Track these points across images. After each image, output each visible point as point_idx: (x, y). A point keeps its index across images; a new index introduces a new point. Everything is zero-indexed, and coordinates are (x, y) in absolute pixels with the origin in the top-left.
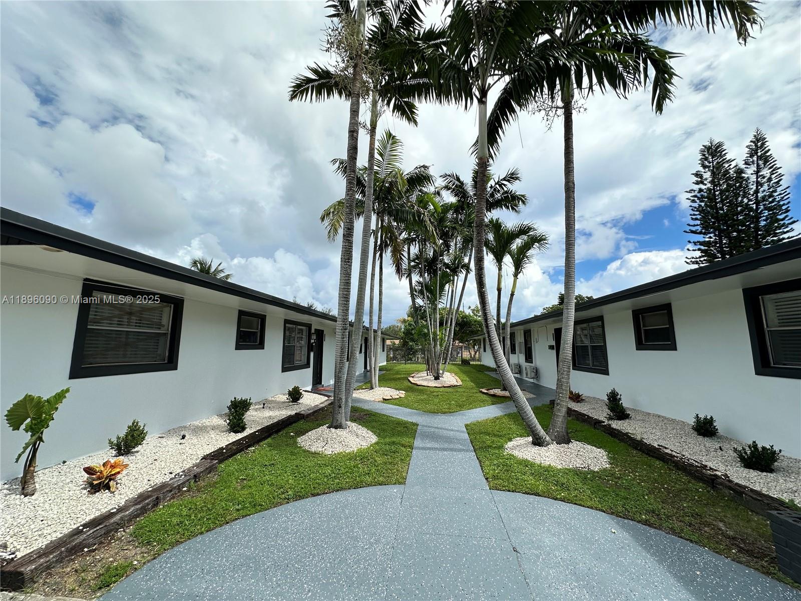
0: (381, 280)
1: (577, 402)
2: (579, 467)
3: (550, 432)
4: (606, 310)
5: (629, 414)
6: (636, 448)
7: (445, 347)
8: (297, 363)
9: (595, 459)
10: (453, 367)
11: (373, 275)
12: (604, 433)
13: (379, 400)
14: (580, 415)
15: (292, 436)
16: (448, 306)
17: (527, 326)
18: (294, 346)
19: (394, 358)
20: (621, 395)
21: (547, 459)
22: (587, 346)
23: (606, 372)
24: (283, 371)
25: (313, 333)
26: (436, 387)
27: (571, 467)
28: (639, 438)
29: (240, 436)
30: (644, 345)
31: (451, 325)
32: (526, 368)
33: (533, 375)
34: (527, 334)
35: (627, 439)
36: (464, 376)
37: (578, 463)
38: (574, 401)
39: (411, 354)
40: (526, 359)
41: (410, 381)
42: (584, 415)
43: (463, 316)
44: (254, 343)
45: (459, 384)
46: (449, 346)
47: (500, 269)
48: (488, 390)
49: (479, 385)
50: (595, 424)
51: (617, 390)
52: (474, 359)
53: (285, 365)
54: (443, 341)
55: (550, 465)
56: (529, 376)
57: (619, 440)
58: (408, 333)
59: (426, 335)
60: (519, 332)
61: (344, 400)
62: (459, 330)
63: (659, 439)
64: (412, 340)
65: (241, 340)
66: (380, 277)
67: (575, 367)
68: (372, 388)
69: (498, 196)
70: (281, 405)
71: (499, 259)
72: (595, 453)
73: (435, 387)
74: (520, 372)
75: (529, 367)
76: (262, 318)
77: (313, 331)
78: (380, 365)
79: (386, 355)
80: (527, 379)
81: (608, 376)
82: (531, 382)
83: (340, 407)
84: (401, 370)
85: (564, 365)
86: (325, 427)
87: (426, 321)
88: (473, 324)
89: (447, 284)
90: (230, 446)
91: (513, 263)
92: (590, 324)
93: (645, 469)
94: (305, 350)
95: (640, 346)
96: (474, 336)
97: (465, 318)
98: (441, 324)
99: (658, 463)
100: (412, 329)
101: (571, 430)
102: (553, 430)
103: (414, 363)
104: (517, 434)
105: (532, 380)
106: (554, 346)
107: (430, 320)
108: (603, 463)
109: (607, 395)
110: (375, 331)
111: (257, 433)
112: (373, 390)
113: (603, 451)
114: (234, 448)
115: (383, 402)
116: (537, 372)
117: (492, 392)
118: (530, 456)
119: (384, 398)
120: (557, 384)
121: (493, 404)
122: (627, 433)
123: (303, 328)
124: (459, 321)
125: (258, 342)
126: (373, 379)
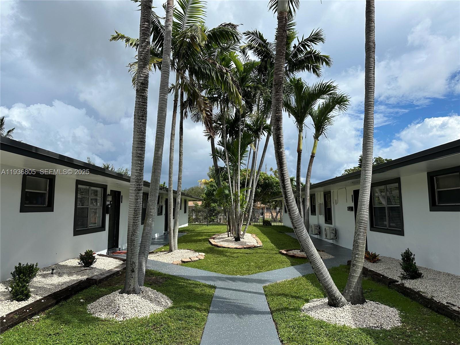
0: (181, 139)
1: (373, 262)
2: (373, 327)
3: (346, 292)
4: (403, 172)
5: (421, 274)
6: (426, 306)
7: (246, 209)
8: (91, 226)
9: (388, 318)
10: (254, 228)
11: (173, 135)
12: (397, 292)
13: (178, 262)
14: (376, 275)
15: (82, 302)
16: (250, 168)
17: (327, 188)
18: (88, 208)
19: (197, 220)
20: (414, 255)
21: (342, 320)
22: (385, 207)
23: (401, 232)
24: (74, 235)
25: (108, 195)
26: (237, 248)
27: (364, 326)
28: (429, 296)
29: (23, 304)
30: (437, 206)
31: (252, 186)
32: (325, 229)
33: (332, 236)
34: (327, 196)
35: (418, 297)
36: (265, 237)
37: (371, 323)
38: (371, 262)
39: (214, 216)
40: (326, 220)
41: (210, 243)
42: (379, 275)
43: (265, 177)
44: (41, 204)
45: (259, 245)
46: (250, 207)
47: (300, 131)
48: (287, 251)
49: (279, 246)
50: (390, 283)
51: (411, 250)
52: (275, 220)
53: (78, 228)
54: (244, 202)
55: (345, 325)
56: (328, 237)
57: (411, 298)
58: (209, 194)
59: (227, 196)
60: (319, 193)
61: (137, 264)
62: (261, 192)
63: (448, 297)
64: (215, 201)
65: (28, 202)
66: (180, 137)
67: (373, 227)
68: (171, 251)
69: (301, 56)
70: (71, 270)
71: (300, 121)
72: (388, 312)
73: (235, 248)
74: (320, 233)
75: (328, 228)
76: (51, 179)
77: (108, 192)
78: (179, 227)
79: (188, 217)
80: (326, 240)
81: (403, 236)
82: (330, 243)
83: (133, 271)
84: (203, 231)
85: (361, 226)
86: (117, 292)
87: (228, 182)
88: (275, 186)
89: (249, 146)
90: (11, 316)
91: (314, 125)
92: (388, 186)
93: (434, 327)
94: (100, 212)
95: (434, 206)
96: (276, 197)
97: (267, 179)
98: (243, 185)
99: (446, 320)
100: (214, 190)
101: (366, 290)
102: (349, 291)
103: (216, 225)
104: (314, 296)
105: (331, 241)
106: (353, 207)
107: (232, 182)
108: (395, 322)
109: (402, 255)
110: (175, 192)
111: (43, 301)
112: (171, 253)
113: (395, 310)
114: (16, 317)
115: (181, 265)
116: (336, 233)
117: (291, 253)
118: (325, 317)
119: (183, 260)
120: (354, 245)
121: (292, 265)
122: (419, 292)
123: (98, 189)
124: (261, 182)
125: (47, 203)
126: (172, 241)
